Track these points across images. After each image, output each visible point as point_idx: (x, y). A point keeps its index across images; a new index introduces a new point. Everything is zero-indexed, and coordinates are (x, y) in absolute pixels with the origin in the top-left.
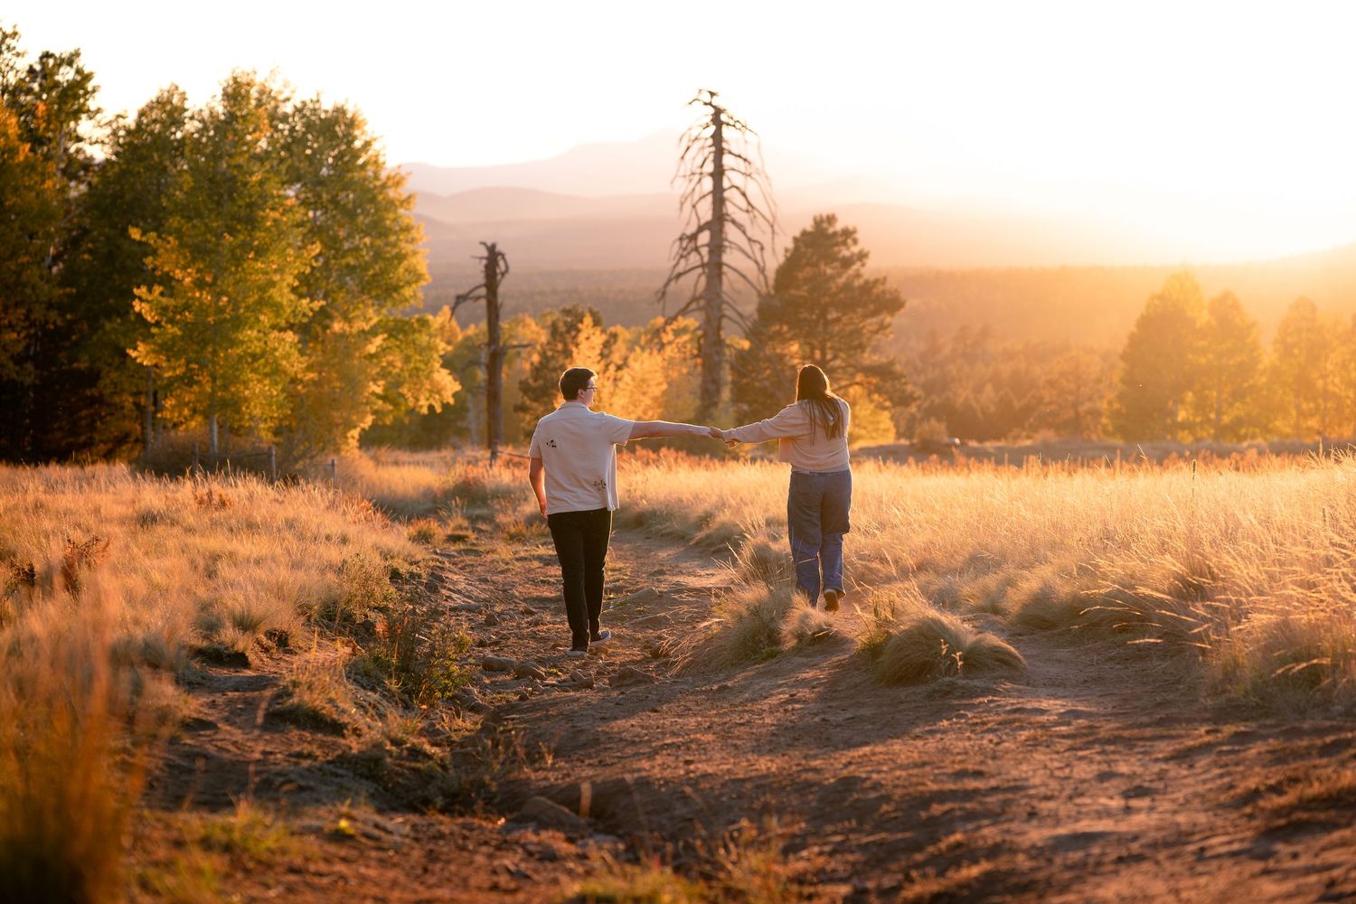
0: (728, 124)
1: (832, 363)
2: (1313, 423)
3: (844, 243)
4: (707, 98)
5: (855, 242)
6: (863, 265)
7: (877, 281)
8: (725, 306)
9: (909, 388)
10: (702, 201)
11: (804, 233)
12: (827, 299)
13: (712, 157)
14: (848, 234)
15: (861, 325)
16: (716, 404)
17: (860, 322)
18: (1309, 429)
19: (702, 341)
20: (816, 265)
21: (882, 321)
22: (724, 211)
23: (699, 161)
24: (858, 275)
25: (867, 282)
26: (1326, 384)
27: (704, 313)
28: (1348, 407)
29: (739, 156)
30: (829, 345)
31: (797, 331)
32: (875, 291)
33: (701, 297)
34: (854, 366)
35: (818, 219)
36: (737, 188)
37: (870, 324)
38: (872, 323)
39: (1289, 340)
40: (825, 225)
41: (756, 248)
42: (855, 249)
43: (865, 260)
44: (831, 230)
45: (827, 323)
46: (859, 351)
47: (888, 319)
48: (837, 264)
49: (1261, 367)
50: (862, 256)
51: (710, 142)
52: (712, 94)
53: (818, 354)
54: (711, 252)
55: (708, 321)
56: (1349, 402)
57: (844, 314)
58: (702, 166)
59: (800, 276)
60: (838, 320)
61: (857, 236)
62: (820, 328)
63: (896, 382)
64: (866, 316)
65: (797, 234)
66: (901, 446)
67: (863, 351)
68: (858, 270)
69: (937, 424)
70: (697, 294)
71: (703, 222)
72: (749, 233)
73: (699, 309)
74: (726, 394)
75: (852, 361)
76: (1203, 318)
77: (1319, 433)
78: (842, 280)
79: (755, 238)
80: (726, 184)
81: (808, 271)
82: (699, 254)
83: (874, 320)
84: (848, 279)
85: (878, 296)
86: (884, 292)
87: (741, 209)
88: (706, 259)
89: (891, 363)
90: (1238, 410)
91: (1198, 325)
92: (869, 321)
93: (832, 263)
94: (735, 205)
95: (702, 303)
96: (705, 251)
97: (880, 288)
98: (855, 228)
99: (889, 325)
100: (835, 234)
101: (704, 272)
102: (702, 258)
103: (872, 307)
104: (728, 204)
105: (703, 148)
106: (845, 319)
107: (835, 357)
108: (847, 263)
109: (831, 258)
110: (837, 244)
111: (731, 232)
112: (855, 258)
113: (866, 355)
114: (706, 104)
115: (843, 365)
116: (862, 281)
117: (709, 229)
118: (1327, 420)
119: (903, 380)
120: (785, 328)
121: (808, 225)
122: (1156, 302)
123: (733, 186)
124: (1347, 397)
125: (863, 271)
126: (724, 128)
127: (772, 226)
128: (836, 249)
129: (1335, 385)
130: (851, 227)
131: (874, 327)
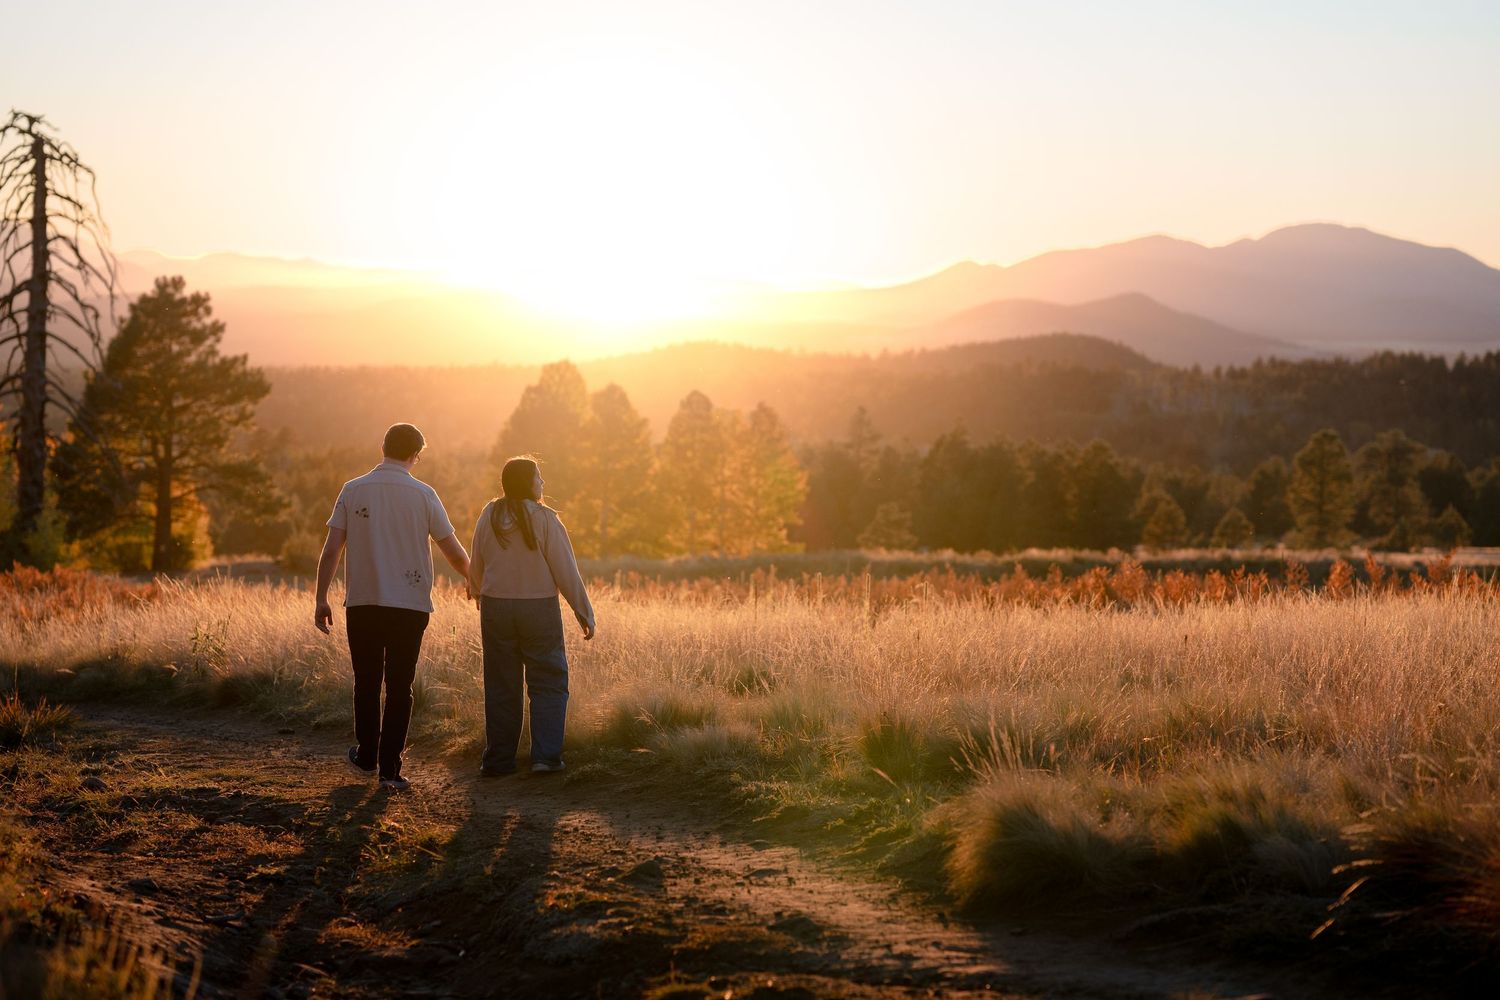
0: (52, 158)
1: (178, 461)
2: (710, 536)
3: (195, 313)
4: (23, 123)
5: (208, 311)
6: (218, 340)
7: (235, 360)
8: (49, 388)
9: (277, 492)
10: (19, 254)
11: (144, 299)
12: (174, 381)
13: (31, 199)
14: (200, 302)
15: (217, 414)
16: (38, 511)
17: (215, 410)
18: (703, 543)
19: (19, 432)
20: (159, 339)
21: (244, 408)
22: (48, 267)
23: (15, 203)
24: (213, 352)
25: (224, 361)
26: (723, 491)
27: (21, 396)
28: (749, 518)
29: (68, 199)
30: (175, 438)
31: (135, 421)
32: (233, 372)
33: (16, 376)
34: (204, 464)
35: (161, 281)
36: (64, 238)
37: (228, 413)
38: (231, 411)
39: (682, 441)
40: (170, 290)
41: (91, 313)
42: (208, 321)
43: (220, 334)
44: (178, 296)
45: (173, 413)
46: (216, 446)
47: (250, 408)
48: (186, 339)
49: (651, 472)
50: (217, 329)
51: (28, 179)
52: (32, 120)
53: (161, 449)
54: (31, 319)
55: (28, 406)
56: (748, 512)
57: (196, 400)
58: (18, 211)
59: (140, 351)
60: (184, 408)
61: (211, 303)
62: (164, 417)
63: (259, 485)
64: (220, 404)
65: (135, 300)
66: (262, 564)
67: (221, 446)
68: (212, 346)
69: (309, 537)
70: (13, 371)
71: (19, 281)
72: (81, 296)
73: (15, 391)
74: (51, 499)
75: (204, 458)
76: (588, 414)
77: (715, 547)
78: (192, 359)
79: (87, 302)
80: (50, 231)
81: (153, 346)
82: (15, 321)
83: (233, 408)
84: (199, 356)
85: (238, 378)
86: (245, 373)
87: (70, 265)
88: (24, 328)
89: (254, 463)
90: (626, 522)
91: (581, 424)
92: (226, 409)
93: (179, 337)
94: (61, 259)
95: (18, 383)
96: (22, 318)
97: (240, 369)
98: (207, 294)
99: (252, 415)
100: (183, 301)
101: (20, 345)
102: (18, 327)
103: (228, 392)
104: (52, 258)
105: (19, 188)
106: (195, 408)
107: (183, 455)
108: (198, 337)
109: (179, 331)
110: (185, 314)
111: (56, 294)
112: (207, 332)
113: (223, 450)
114: (22, 132)
115: (192, 463)
116: (217, 360)
117: (27, 289)
118: (725, 534)
119: (268, 483)
120: (119, 418)
121: (149, 288)
122: (533, 396)
123: (59, 236)
124: (748, 507)
125: (219, 347)
126: (48, 163)
127: (111, 289)
128: (184, 320)
129: (733, 493)
130: (203, 294)
131: (234, 417)
